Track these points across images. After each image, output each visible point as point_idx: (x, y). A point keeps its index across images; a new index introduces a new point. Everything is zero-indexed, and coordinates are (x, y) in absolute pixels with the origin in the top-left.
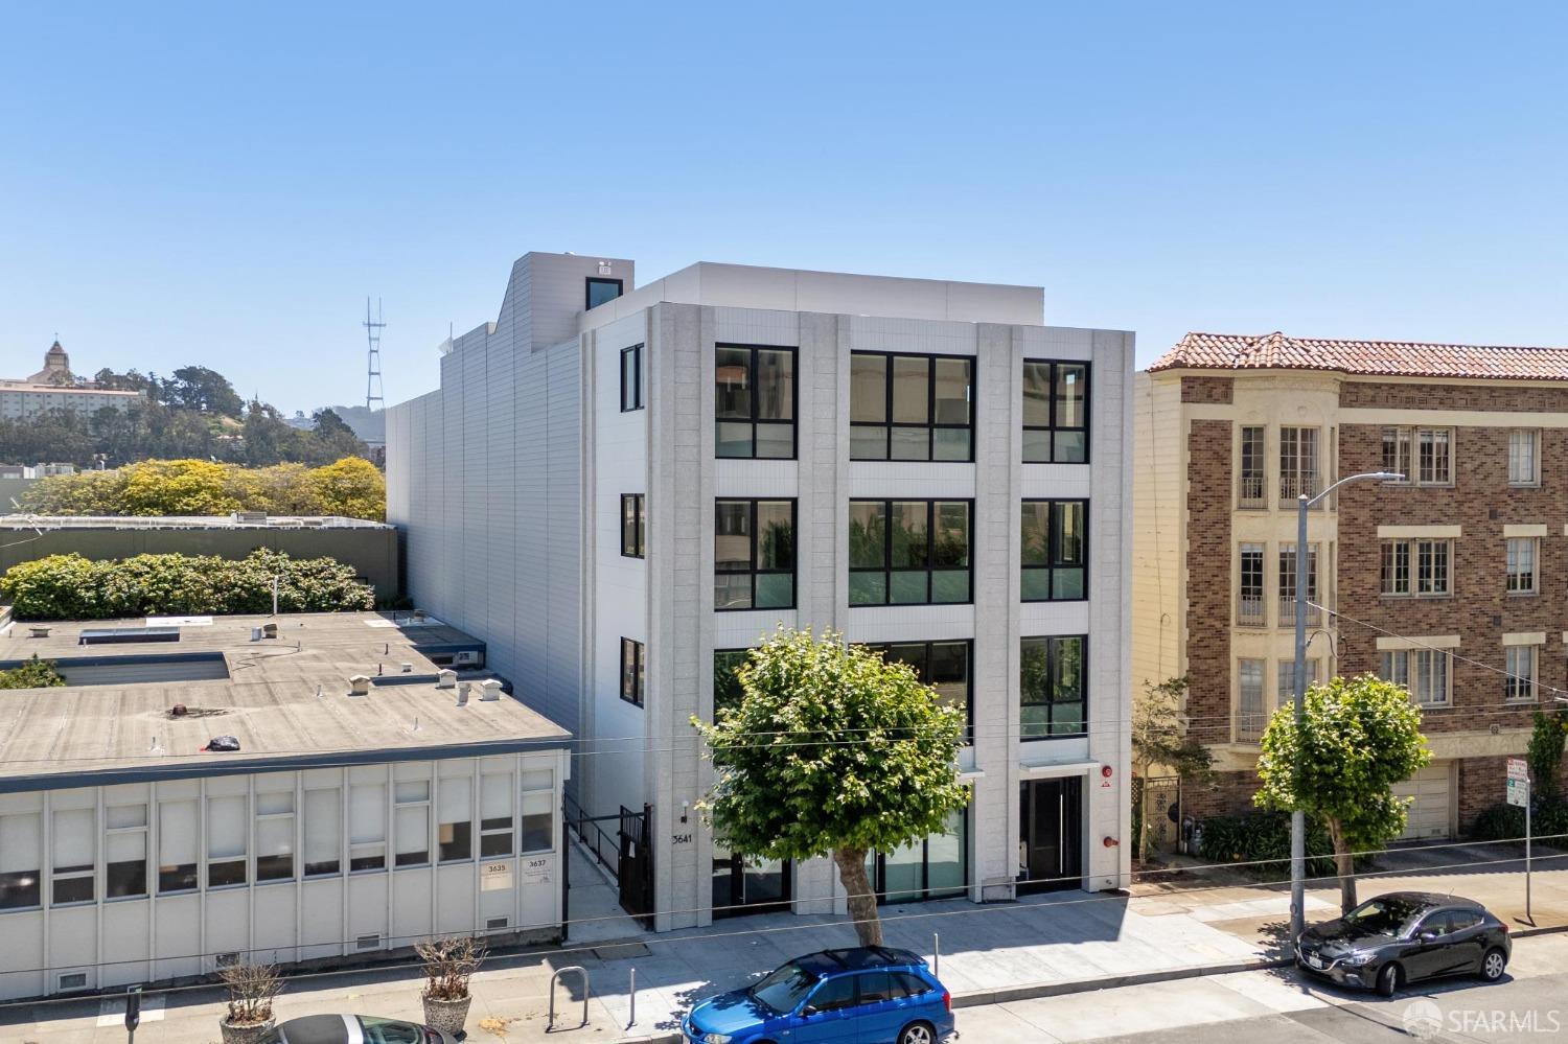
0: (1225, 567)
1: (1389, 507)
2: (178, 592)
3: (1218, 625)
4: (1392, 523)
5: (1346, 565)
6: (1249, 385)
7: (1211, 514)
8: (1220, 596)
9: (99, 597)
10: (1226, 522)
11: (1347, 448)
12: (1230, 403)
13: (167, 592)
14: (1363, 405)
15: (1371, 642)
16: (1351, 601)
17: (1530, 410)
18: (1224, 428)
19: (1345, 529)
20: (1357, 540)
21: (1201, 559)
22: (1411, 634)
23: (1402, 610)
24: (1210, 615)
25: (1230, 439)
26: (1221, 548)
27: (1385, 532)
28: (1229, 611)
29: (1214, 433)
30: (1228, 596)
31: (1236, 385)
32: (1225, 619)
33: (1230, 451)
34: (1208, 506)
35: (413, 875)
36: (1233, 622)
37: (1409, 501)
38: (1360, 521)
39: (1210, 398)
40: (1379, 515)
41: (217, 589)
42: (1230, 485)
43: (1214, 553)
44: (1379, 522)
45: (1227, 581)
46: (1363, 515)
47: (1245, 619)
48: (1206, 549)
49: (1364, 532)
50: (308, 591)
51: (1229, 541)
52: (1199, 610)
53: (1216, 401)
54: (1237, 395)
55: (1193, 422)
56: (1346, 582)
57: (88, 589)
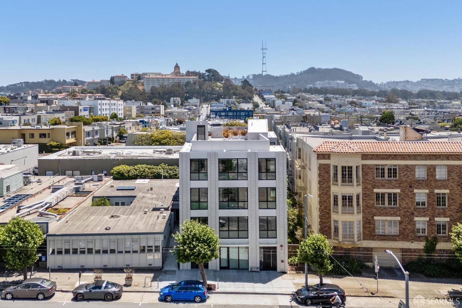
0: (329, 197)
1: (377, 184)
2: (144, 174)
3: (328, 211)
4: (378, 188)
5: (365, 198)
6: (333, 156)
7: (325, 185)
8: (328, 205)
9: (128, 175)
10: (329, 187)
11: (364, 170)
12: (330, 159)
13: (142, 174)
14: (369, 159)
15: (373, 217)
16: (366, 207)
17: (422, 160)
18: (328, 166)
19: (364, 190)
20: (368, 192)
21: (322, 196)
22: (385, 216)
23: (382, 210)
24: (325, 209)
25: (330, 168)
26: (328, 193)
27: (376, 190)
28: (331, 208)
29: (326, 167)
30: (330, 205)
31: (331, 155)
32: (330, 210)
33: (330, 171)
34: (324, 183)
35: (135, 255)
36: (332, 211)
37: (383, 183)
38: (369, 187)
39: (324, 158)
40: (374, 186)
41: (151, 173)
42: (330, 179)
43: (326, 194)
44: (374, 188)
45: (330, 201)
46: (370, 186)
47: (335, 210)
48: (324, 193)
49: (370, 190)
50: (170, 174)
51: (330, 192)
52: (322, 207)
53: (326, 159)
54: (331, 158)
55: (320, 164)
56: (364, 203)
57: (126, 173)
